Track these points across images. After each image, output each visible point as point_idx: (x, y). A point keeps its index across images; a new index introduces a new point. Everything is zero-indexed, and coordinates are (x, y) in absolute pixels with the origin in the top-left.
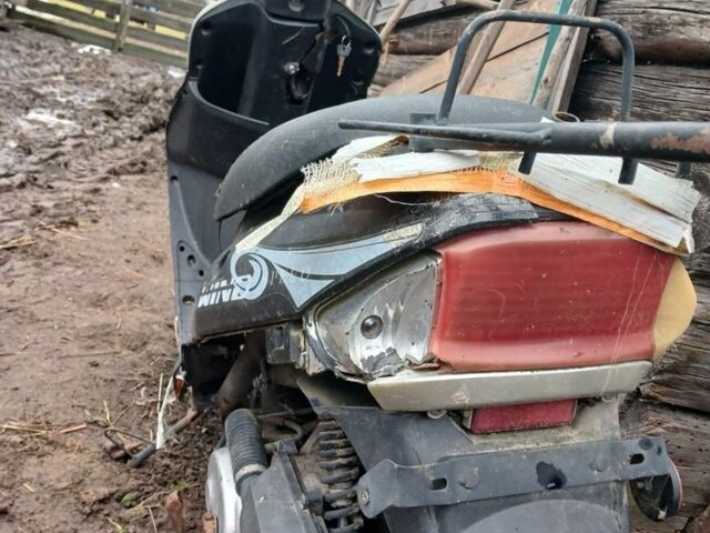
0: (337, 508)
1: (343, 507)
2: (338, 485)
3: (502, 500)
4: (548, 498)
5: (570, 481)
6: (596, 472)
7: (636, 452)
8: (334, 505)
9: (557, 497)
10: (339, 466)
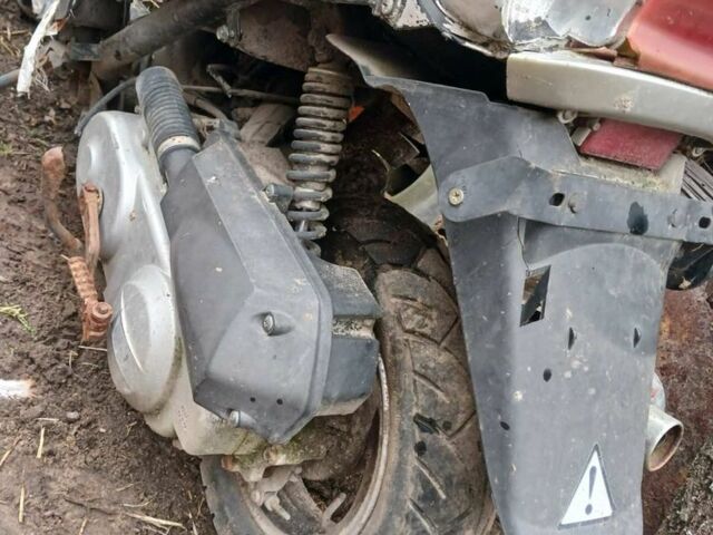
0: (301, 210)
1: (309, 210)
2: (312, 184)
3: (592, 234)
4: (625, 242)
5: (650, 230)
6: (670, 226)
7: (707, 216)
8: (298, 206)
9: (632, 243)
10: (320, 163)
